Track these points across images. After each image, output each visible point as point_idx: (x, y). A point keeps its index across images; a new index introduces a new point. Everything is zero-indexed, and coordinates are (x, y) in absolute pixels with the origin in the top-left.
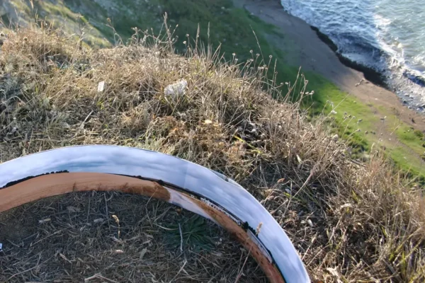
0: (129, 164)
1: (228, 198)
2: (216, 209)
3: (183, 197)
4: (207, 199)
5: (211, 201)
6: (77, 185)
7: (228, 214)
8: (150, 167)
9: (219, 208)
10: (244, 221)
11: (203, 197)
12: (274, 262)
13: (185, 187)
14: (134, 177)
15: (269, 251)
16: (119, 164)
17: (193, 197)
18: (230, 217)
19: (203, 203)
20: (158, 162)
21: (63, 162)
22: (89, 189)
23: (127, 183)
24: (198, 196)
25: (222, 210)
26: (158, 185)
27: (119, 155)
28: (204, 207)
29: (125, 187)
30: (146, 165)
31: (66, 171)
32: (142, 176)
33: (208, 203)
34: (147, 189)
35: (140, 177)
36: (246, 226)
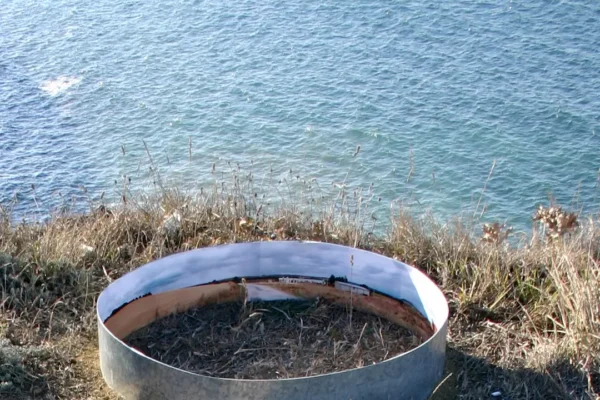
0: (204, 269)
1: (307, 262)
2: (297, 282)
3: (260, 287)
4: (286, 276)
5: (290, 277)
6: (159, 311)
7: (310, 281)
8: (225, 265)
9: (299, 280)
10: (329, 277)
11: (281, 276)
12: (371, 291)
13: (260, 275)
14: (210, 283)
15: (364, 286)
16: (194, 271)
17: (270, 281)
18: (314, 283)
19: (281, 283)
20: (230, 256)
21: (148, 282)
22: (169, 314)
23: (203, 295)
24: (275, 278)
25: (304, 280)
26: (233, 284)
27: (193, 261)
28: (284, 288)
29: (202, 299)
30: (220, 264)
31: (150, 294)
32: (217, 279)
33: (288, 281)
34: (223, 295)
35: (215, 282)
36: (332, 281)
